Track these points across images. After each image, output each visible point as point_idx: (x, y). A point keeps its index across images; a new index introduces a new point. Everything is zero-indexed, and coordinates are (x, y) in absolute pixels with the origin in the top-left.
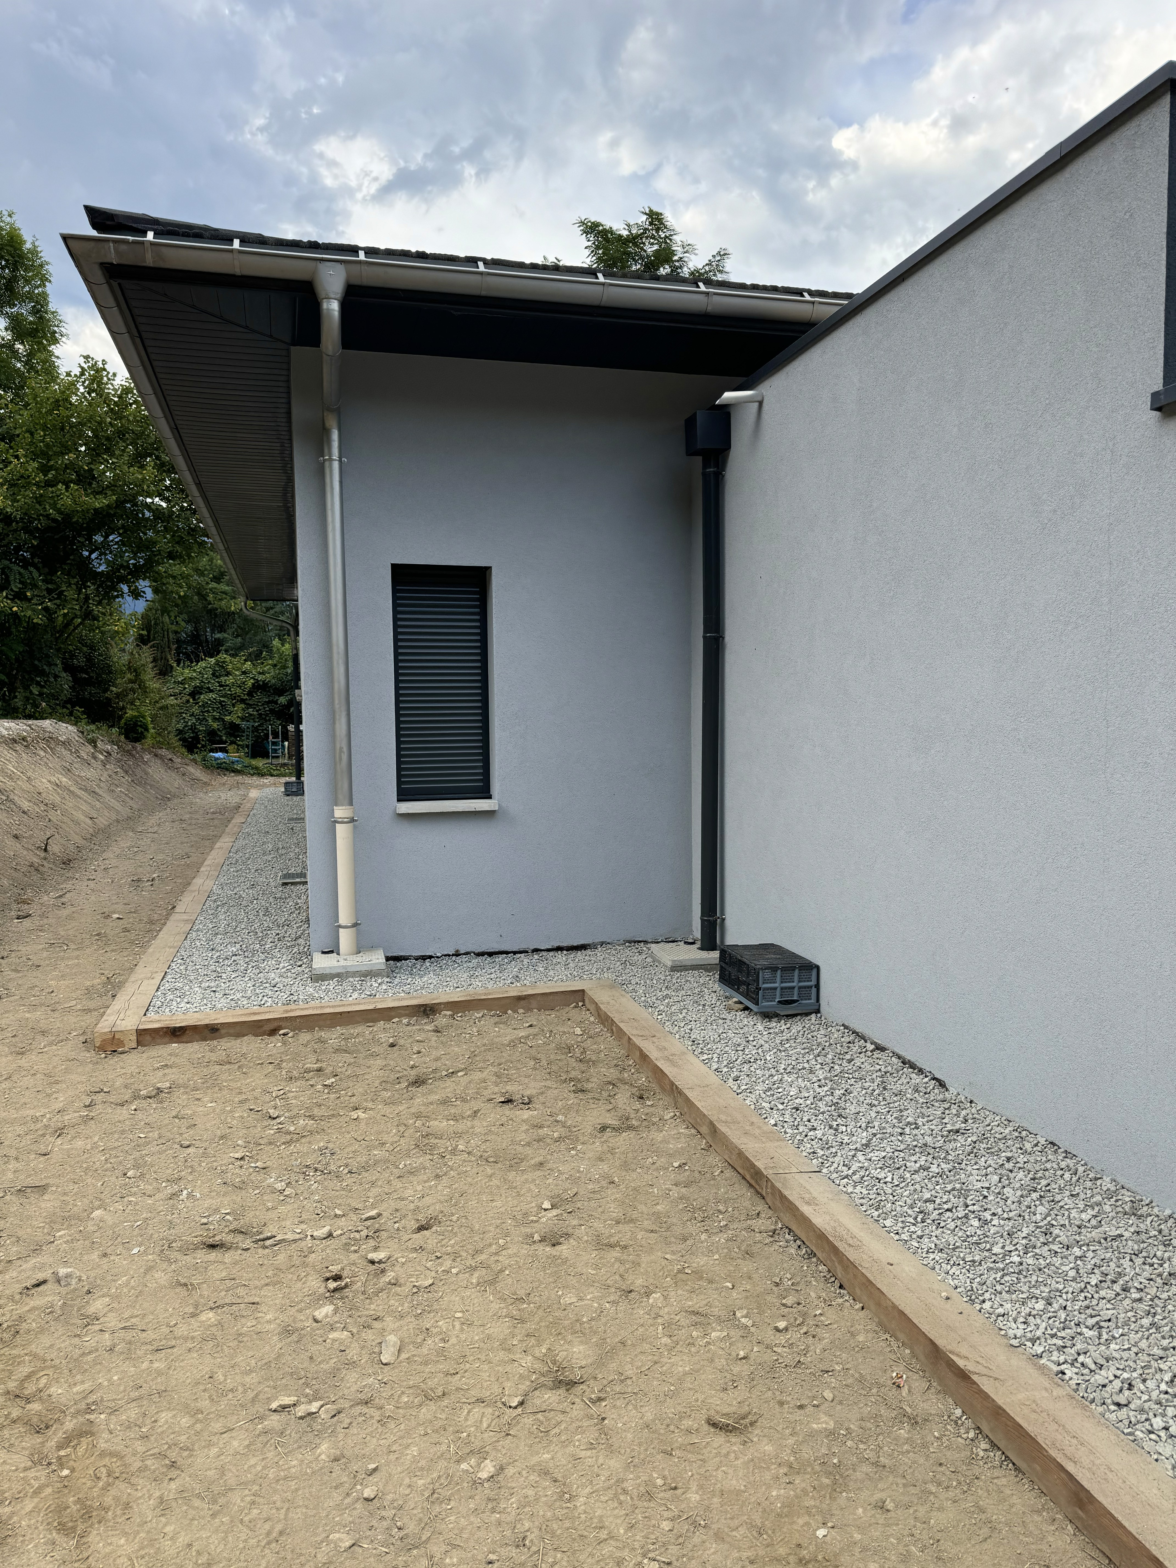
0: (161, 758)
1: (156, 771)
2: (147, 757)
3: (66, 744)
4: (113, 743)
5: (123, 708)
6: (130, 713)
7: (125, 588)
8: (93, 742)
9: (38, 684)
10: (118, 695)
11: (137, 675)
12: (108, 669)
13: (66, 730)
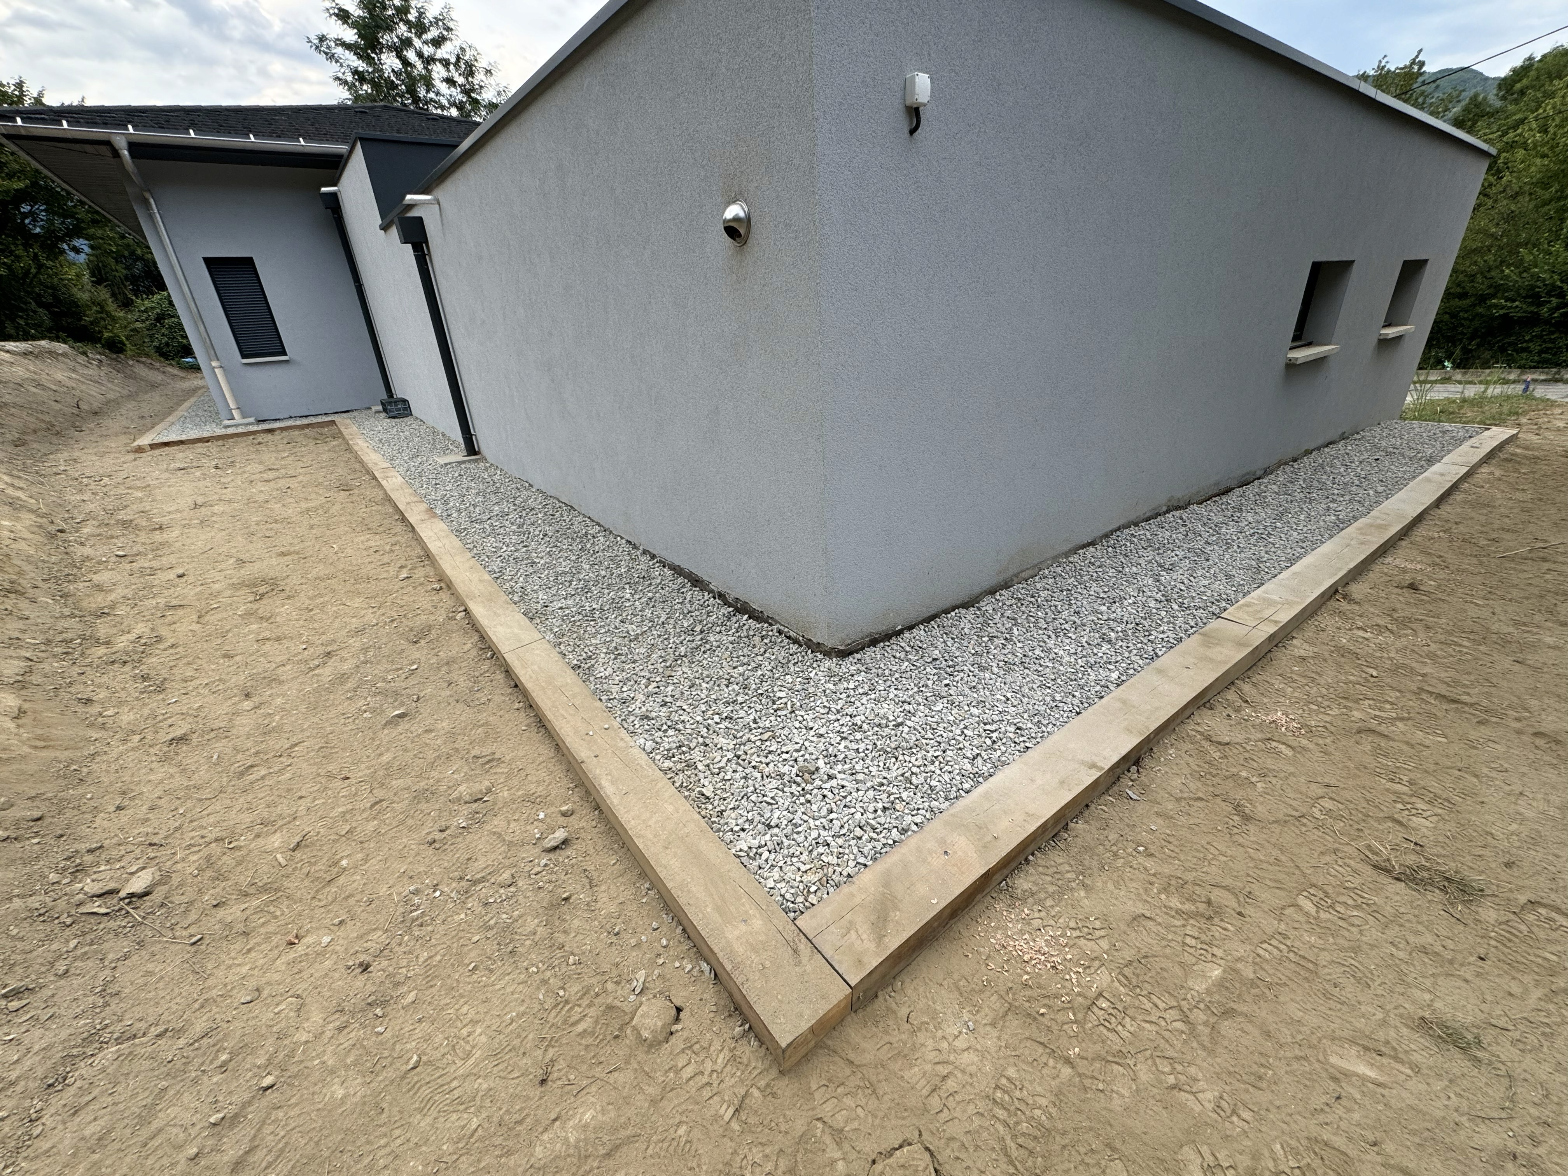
0: (143, 363)
1: (141, 370)
2: (131, 363)
3: (65, 355)
4: (100, 354)
5: (100, 332)
6: (106, 335)
7: (65, 247)
8: (84, 353)
9: (22, 317)
10: (92, 323)
11: (102, 307)
12: (75, 304)
13: (61, 347)
